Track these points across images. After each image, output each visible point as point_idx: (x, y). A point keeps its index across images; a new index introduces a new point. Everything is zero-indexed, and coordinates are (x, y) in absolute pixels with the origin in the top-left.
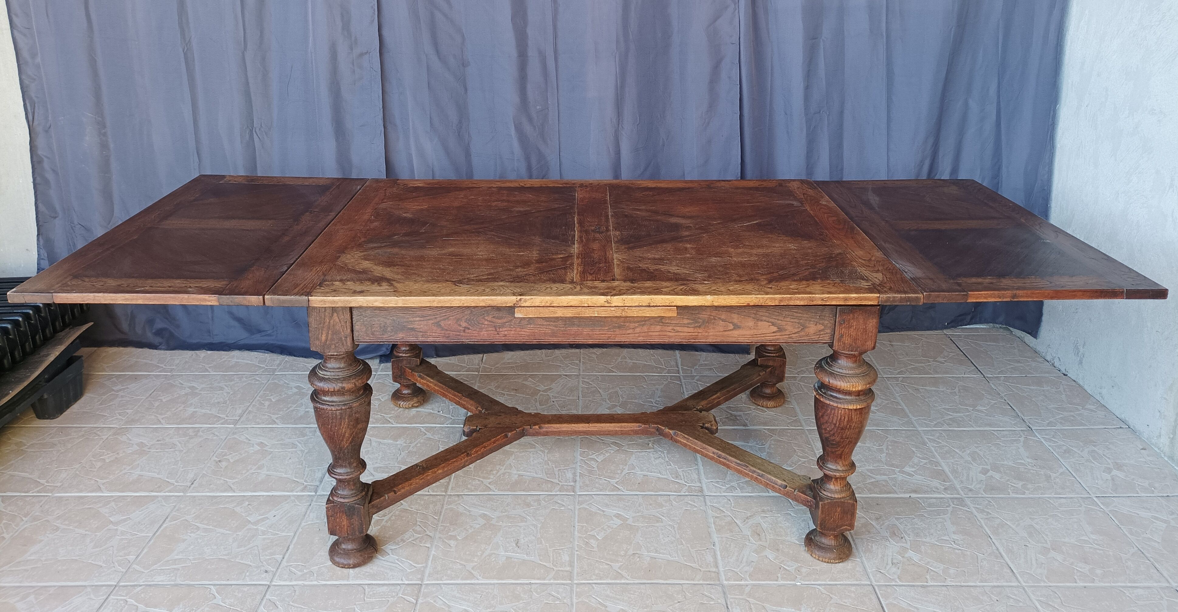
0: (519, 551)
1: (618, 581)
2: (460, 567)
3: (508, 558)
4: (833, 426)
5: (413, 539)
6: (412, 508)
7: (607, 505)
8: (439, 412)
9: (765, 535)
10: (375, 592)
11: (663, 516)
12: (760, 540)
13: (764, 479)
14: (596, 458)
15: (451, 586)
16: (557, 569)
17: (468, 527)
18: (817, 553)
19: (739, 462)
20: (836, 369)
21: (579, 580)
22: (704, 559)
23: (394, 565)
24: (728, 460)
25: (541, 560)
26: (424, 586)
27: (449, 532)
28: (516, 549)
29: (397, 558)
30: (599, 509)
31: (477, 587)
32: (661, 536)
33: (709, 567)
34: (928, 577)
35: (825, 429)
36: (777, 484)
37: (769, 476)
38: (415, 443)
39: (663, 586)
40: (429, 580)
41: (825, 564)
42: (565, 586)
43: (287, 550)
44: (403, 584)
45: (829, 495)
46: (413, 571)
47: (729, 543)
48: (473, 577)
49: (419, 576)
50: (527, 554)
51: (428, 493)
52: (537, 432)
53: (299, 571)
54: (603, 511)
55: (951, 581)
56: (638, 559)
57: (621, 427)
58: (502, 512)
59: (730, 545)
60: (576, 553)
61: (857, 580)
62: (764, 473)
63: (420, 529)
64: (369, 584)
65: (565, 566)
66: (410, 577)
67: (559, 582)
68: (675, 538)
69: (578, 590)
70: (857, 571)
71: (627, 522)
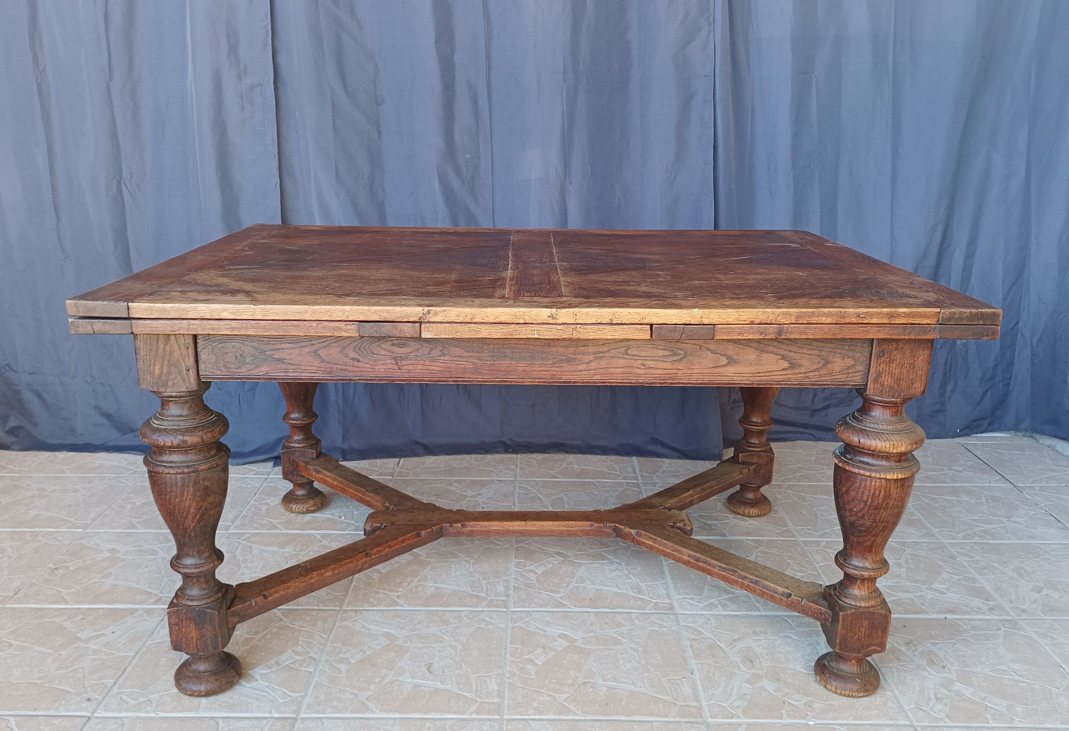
0: (431, 677)
1: (564, 717)
2: (351, 697)
3: (415, 686)
4: (862, 505)
5: (290, 661)
6: (294, 625)
7: (549, 624)
8: (340, 517)
9: (760, 662)
10: (231, 727)
11: (623, 637)
12: (753, 667)
13: (759, 586)
14: (534, 569)
15: (336, 721)
16: (482, 700)
17: (366, 648)
18: (834, 684)
19: (723, 565)
20: (868, 424)
21: (511, 715)
22: (679, 690)
23: (262, 693)
24: (709, 565)
25: (459, 689)
26: (299, 721)
27: (339, 654)
28: (428, 675)
29: (267, 684)
30: (539, 628)
31: (372, 722)
32: (621, 662)
33: (688, 700)
34: (988, 716)
35: (851, 510)
36: (777, 593)
37: (766, 583)
38: (307, 551)
39: (625, 724)
40: (308, 713)
41: (845, 698)
42: (492, 723)
43: (122, 674)
44: (272, 718)
45: (853, 603)
46: (287, 702)
47: (712, 671)
48: (367, 709)
49: (294, 708)
50: (442, 682)
51: (317, 608)
52: (459, 532)
53: (134, 700)
54: (544, 631)
55: (1020, 722)
56: (591, 690)
57: (568, 526)
58: (411, 630)
59: (714, 673)
60: (508, 681)
61: (892, 720)
62: (759, 579)
63: (302, 650)
64: (225, 718)
65: (493, 697)
66: (282, 709)
67: (483, 717)
68: (640, 663)
69: (509, 727)
70: (889, 707)
71: (576, 644)
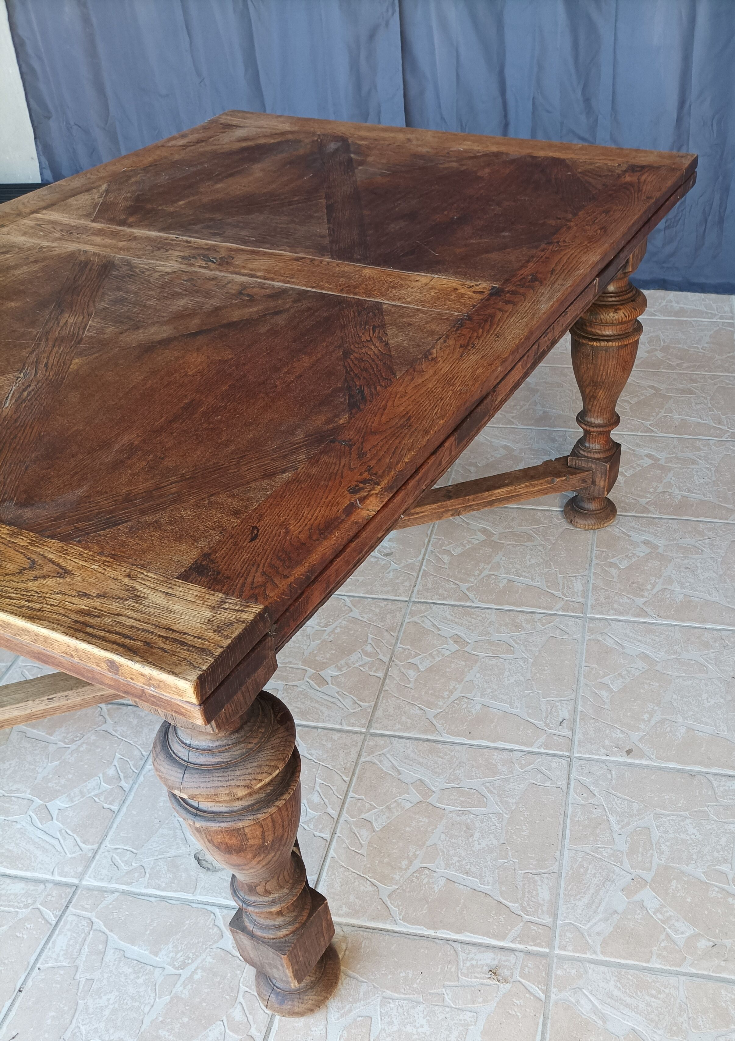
1: (645, 515)
7: (638, 445)
11: (700, 459)
30: (629, 449)
32: (696, 478)
39: (693, 522)
54: (634, 451)
56: (668, 497)
68: (711, 479)
71: (659, 462)
